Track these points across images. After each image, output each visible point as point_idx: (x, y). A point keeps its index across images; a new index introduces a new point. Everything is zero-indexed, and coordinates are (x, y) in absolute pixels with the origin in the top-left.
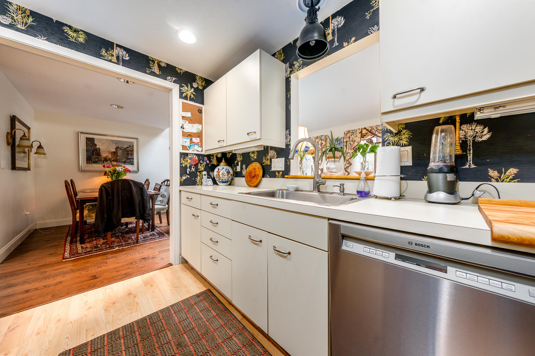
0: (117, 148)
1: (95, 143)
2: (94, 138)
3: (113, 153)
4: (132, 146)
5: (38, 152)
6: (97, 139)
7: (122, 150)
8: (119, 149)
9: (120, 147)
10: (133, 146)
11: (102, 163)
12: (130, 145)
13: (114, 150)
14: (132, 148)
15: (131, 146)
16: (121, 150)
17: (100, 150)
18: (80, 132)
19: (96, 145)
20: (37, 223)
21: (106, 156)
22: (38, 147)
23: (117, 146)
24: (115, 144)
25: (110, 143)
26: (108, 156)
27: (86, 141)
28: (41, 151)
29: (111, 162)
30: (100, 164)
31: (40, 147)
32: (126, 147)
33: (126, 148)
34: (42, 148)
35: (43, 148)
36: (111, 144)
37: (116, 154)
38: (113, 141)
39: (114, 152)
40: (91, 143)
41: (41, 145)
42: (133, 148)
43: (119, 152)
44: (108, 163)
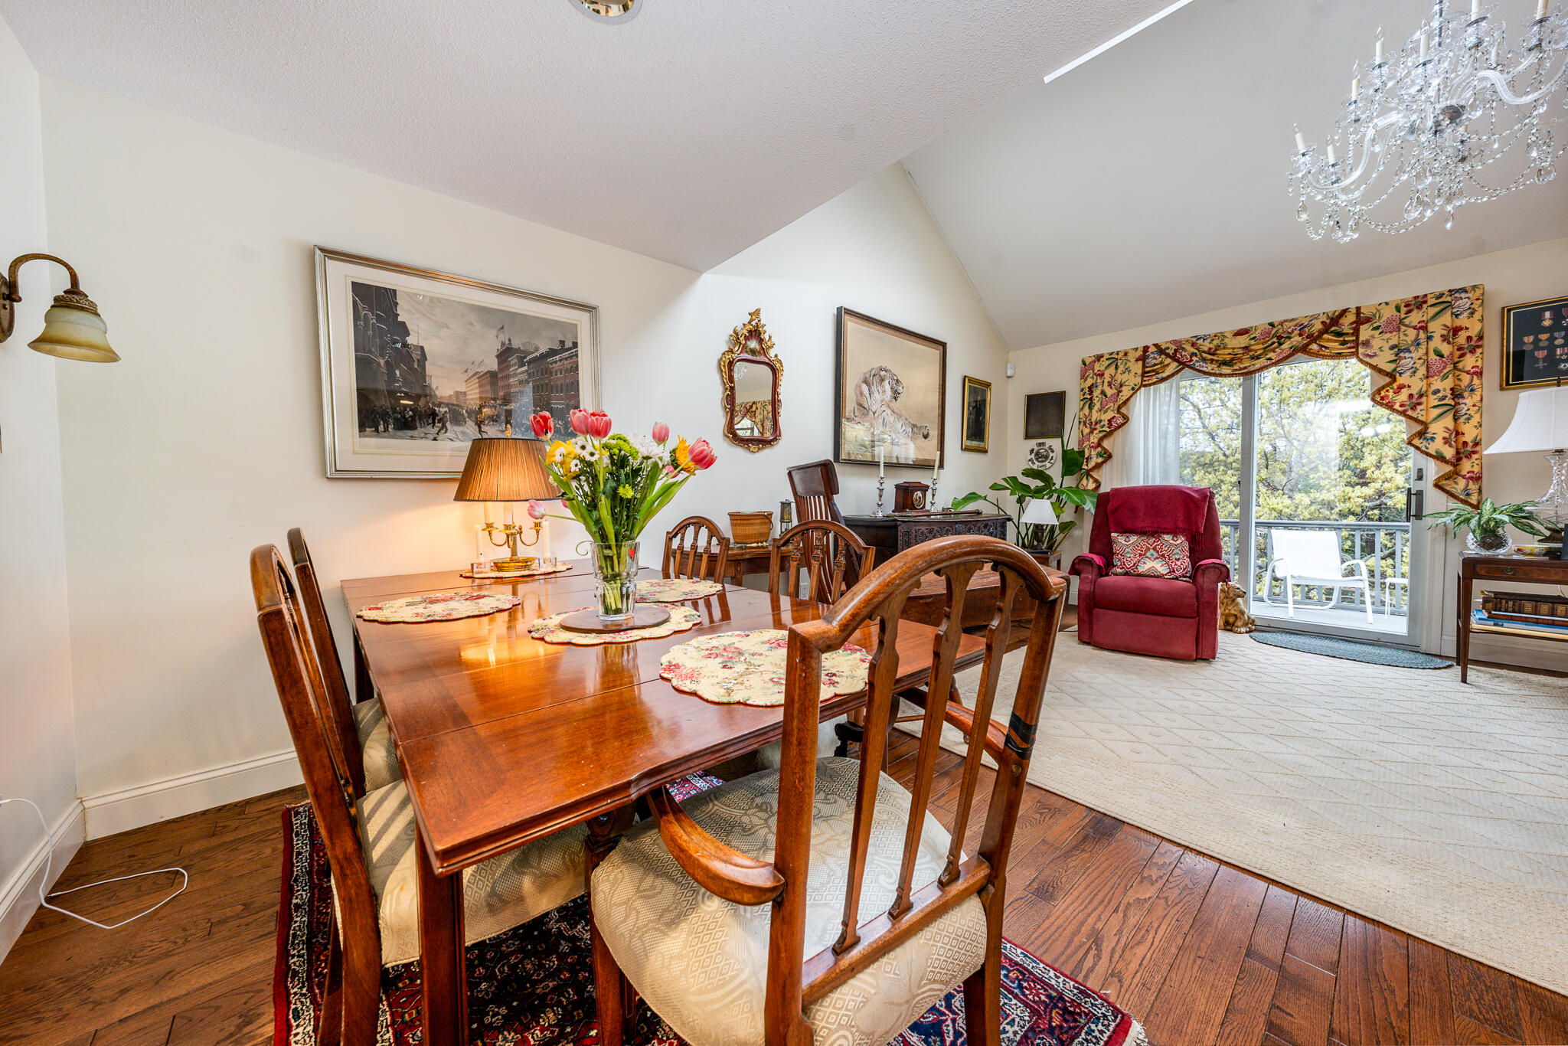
0: (505, 354)
1: (400, 319)
2: (395, 291)
3: (487, 380)
4: (571, 345)
5: (59, 331)
6: (413, 296)
7: (530, 362)
8: (513, 360)
9: (518, 350)
10: (575, 345)
11: (437, 429)
12: (562, 342)
13: (493, 365)
14: (571, 357)
15: (568, 344)
16: (522, 365)
17: (424, 357)
18: (322, 250)
19: (403, 330)
20: (87, 804)
21: (457, 394)
22: (56, 299)
23: (503, 344)
24: (494, 332)
25: (471, 324)
26: (465, 393)
27: (355, 303)
28: (76, 324)
29: (480, 428)
30: (425, 436)
31: (72, 299)
32: (543, 349)
33: (544, 356)
34: (82, 309)
35: (92, 310)
36: (478, 327)
37: (501, 384)
38: (486, 314)
39: (493, 375)
40: (379, 319)
41: (82, 288)
42: (577, 355)
43: (516, 375)
44: (463, 433)
